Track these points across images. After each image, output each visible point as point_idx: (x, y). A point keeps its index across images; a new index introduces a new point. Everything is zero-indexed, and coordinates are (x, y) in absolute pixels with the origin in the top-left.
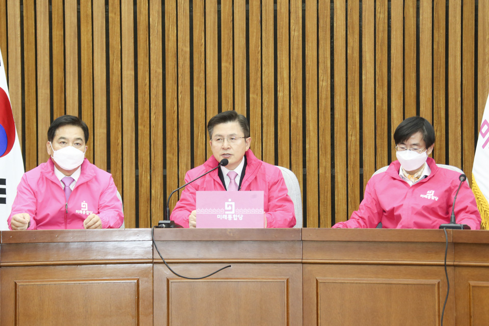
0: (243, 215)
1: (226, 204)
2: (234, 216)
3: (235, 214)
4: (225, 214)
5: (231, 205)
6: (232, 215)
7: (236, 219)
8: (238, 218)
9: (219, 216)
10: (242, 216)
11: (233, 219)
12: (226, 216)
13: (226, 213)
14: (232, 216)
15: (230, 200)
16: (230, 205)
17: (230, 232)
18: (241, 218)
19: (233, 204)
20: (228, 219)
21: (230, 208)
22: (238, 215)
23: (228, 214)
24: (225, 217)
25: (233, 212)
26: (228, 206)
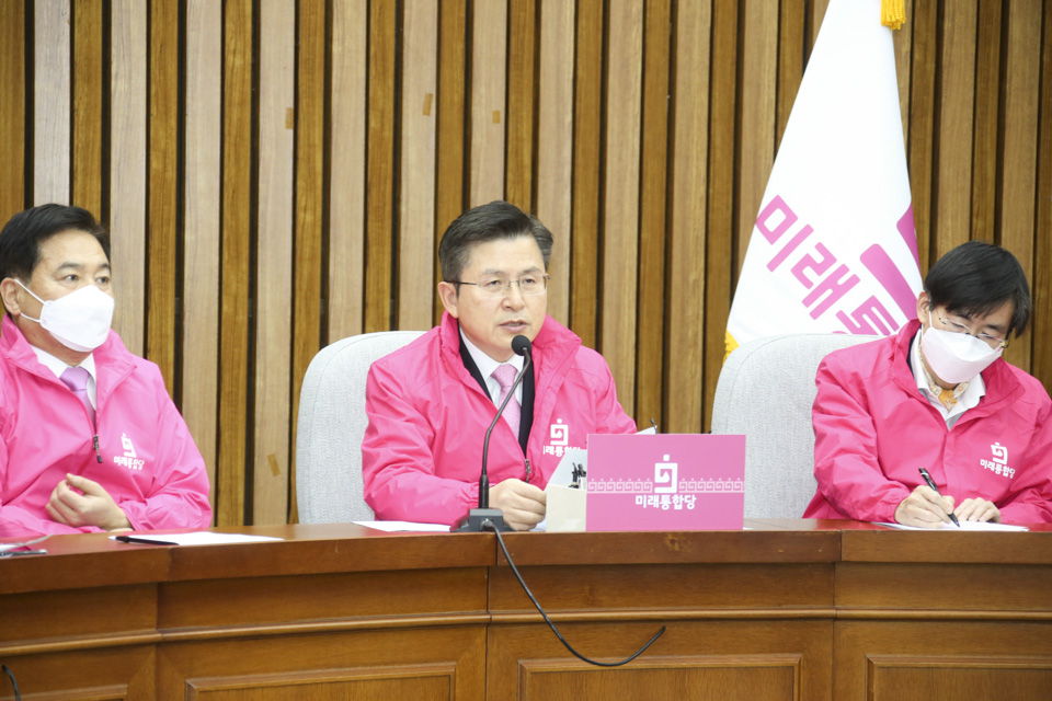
0: (696, 495)
1: (658, 467)
2: (676, 498)
3: (678, 494)
4: (653, 494)
5: (670, 471)
6: (672, 495)
7: (680, 507)
8: (685, 504)
9: (639, 500)
10: (694, 499)
11: (672, 506)
12: (656, 498)
13: (658, 490)
14: (671, 500)
15: (666, 457)
16: (666, 469)
17: (673, 542)
18: (691, 506)
19: (674, 467)
20: (660, 505)
21: (665, 479)
22: (684, 495)
23: (660, 495)
24: (654, 501)
25: (673, 489)
26: (663, 472)
